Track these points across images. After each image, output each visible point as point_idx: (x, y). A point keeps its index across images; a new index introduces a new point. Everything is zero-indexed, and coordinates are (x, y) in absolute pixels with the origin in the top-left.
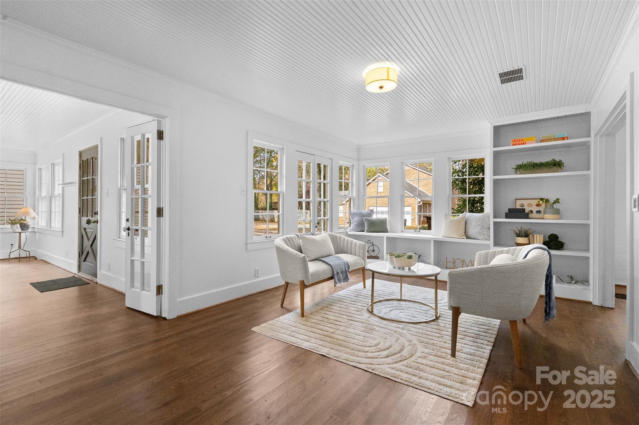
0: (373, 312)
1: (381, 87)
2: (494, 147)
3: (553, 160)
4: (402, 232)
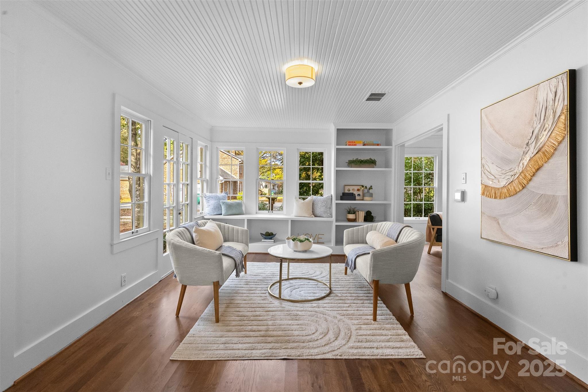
0: (281, 297)
1: (300, 83)
2: (337, 145)
3: (370, 159)
4: (256, 213)
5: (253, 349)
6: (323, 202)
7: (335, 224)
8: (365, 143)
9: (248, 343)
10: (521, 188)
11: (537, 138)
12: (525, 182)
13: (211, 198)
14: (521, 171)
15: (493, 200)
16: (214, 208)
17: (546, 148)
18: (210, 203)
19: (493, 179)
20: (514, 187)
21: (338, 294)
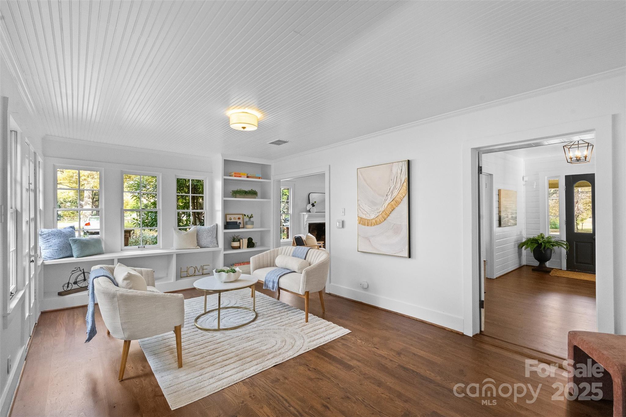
0: (220, 328)
1: (244, 128)
2: (224, 176)
3: (252, 190)
4: (121, 250)
5: (243, 370)
6: (208, 232)
7: (223, 253)
8: (249, 175)
9: (233, 369)
10: (384, 220)
11: (392, 192)
12: (386, 217)
13: (52, 235)
14: (383, 210)
15: (366, 227)
16: (59, 249)
17: (397, 199)
18: (52, 242)
19: (366, 214)
20: (379, 219)
21: (264, 313)
